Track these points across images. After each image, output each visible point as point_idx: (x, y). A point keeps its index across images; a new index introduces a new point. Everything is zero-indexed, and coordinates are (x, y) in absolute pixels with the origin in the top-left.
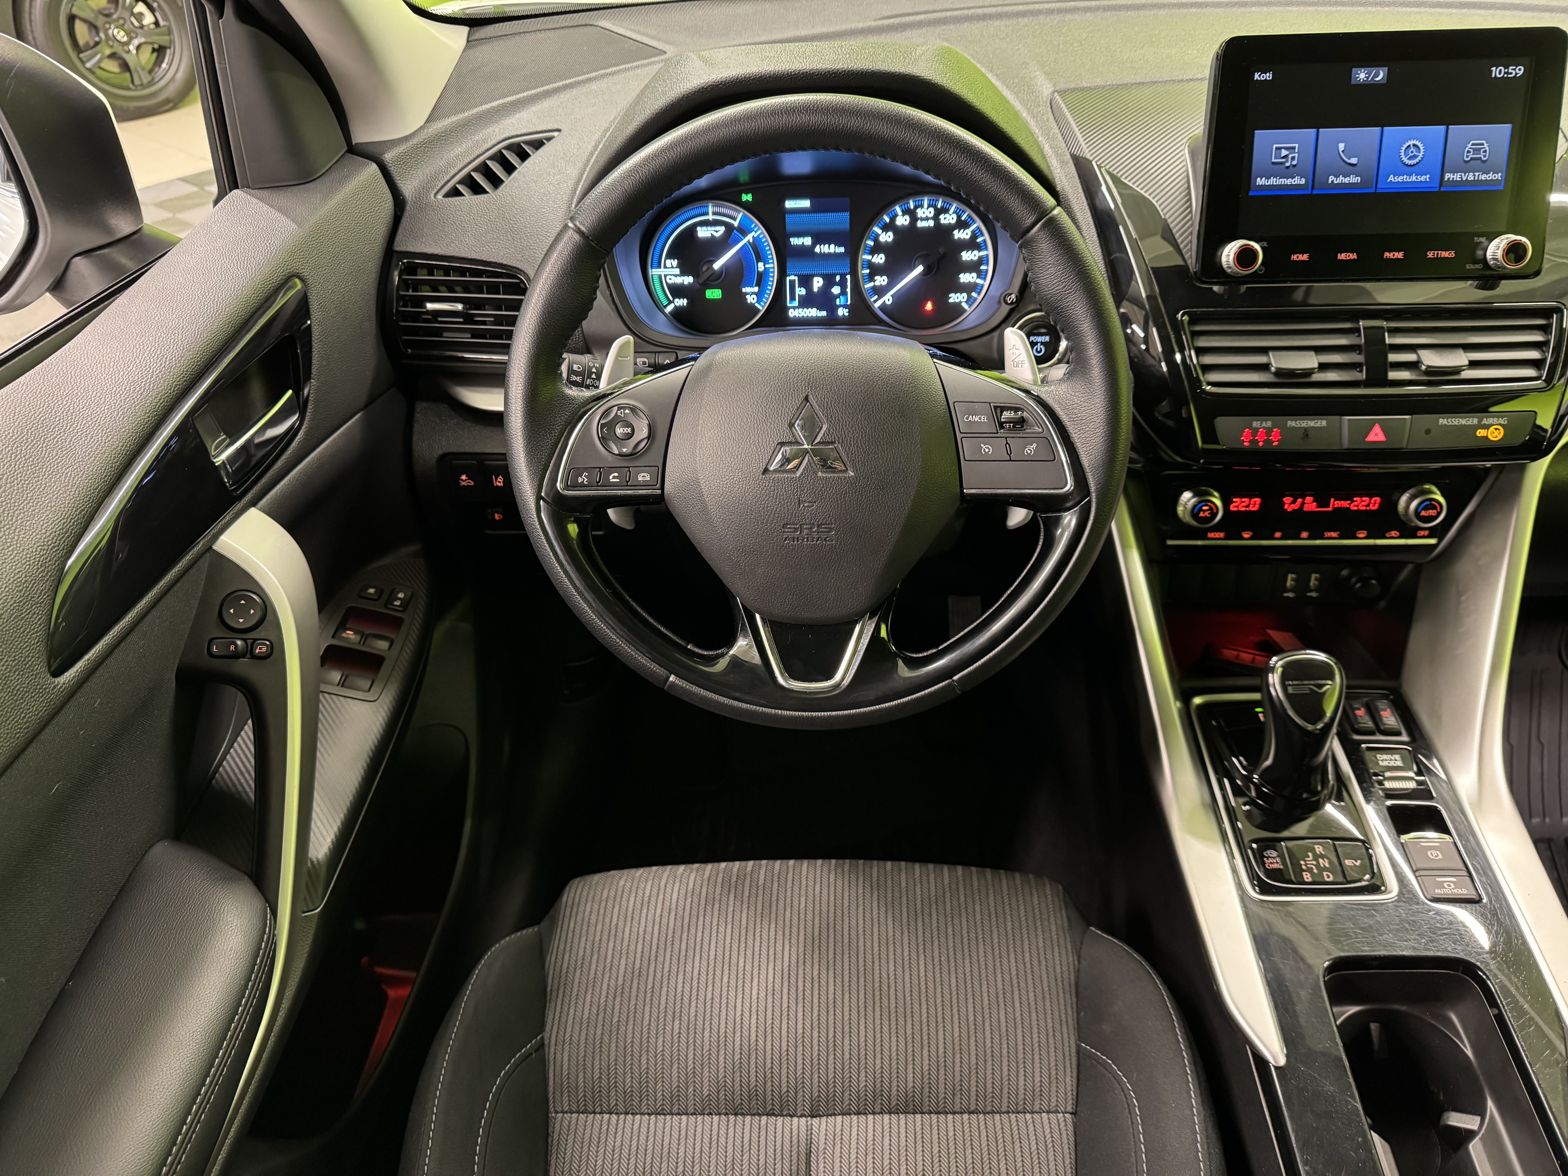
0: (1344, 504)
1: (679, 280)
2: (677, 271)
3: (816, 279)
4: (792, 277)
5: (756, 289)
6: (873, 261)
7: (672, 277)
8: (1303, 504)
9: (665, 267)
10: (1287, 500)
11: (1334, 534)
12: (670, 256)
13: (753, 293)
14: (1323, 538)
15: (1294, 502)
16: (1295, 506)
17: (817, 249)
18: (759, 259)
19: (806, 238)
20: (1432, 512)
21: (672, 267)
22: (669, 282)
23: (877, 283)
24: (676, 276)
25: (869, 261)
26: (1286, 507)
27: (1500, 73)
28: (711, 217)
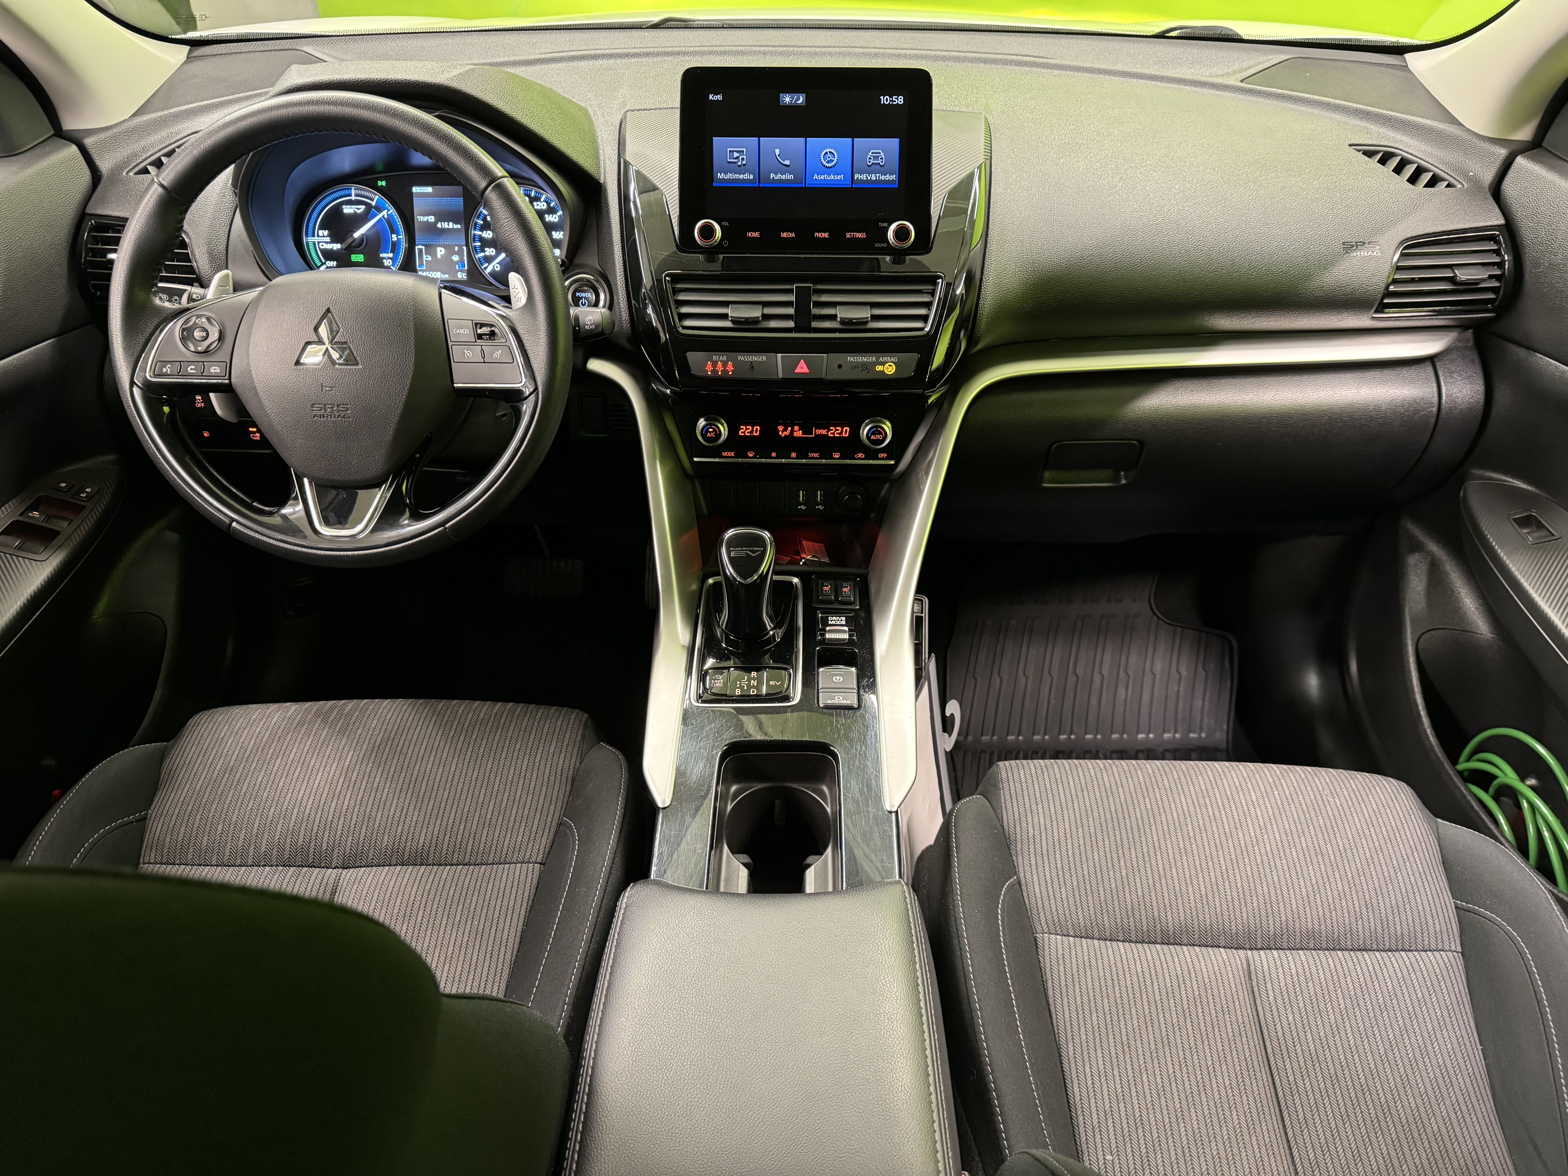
0: (824, 432)
1: (329, 246)
2: (328, 239)
3: (439, 249)
4: (420, 247)
5: (391, 255)
6: (483, 235)
7: (324, 244)
8: (792, 431)
9: (318, 236)
10: (781, 428)
11: (816, 455)
12: (322, 227)
13: (389, 258)
14: (807, 458)
15: (785, 430)
16: (787, 433)
17: (439, 225)
18: (393, 232)
19: (430, 217)
20: (880, 437)
21: (324, 236)
22: (321, 247)
23: (487, 253)
24: (327, 243)
25: (480, 236)
26: (780, 433)
27: (887, 101)
28: (353, 198)
